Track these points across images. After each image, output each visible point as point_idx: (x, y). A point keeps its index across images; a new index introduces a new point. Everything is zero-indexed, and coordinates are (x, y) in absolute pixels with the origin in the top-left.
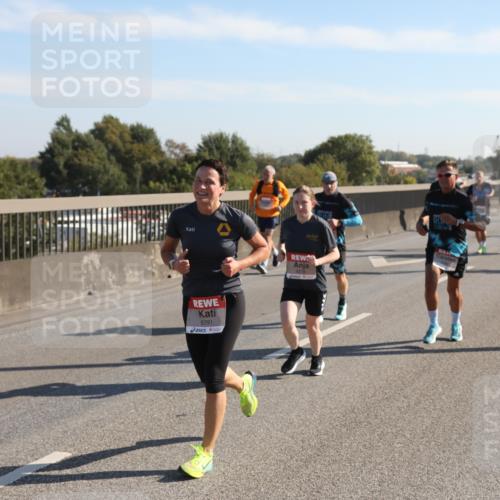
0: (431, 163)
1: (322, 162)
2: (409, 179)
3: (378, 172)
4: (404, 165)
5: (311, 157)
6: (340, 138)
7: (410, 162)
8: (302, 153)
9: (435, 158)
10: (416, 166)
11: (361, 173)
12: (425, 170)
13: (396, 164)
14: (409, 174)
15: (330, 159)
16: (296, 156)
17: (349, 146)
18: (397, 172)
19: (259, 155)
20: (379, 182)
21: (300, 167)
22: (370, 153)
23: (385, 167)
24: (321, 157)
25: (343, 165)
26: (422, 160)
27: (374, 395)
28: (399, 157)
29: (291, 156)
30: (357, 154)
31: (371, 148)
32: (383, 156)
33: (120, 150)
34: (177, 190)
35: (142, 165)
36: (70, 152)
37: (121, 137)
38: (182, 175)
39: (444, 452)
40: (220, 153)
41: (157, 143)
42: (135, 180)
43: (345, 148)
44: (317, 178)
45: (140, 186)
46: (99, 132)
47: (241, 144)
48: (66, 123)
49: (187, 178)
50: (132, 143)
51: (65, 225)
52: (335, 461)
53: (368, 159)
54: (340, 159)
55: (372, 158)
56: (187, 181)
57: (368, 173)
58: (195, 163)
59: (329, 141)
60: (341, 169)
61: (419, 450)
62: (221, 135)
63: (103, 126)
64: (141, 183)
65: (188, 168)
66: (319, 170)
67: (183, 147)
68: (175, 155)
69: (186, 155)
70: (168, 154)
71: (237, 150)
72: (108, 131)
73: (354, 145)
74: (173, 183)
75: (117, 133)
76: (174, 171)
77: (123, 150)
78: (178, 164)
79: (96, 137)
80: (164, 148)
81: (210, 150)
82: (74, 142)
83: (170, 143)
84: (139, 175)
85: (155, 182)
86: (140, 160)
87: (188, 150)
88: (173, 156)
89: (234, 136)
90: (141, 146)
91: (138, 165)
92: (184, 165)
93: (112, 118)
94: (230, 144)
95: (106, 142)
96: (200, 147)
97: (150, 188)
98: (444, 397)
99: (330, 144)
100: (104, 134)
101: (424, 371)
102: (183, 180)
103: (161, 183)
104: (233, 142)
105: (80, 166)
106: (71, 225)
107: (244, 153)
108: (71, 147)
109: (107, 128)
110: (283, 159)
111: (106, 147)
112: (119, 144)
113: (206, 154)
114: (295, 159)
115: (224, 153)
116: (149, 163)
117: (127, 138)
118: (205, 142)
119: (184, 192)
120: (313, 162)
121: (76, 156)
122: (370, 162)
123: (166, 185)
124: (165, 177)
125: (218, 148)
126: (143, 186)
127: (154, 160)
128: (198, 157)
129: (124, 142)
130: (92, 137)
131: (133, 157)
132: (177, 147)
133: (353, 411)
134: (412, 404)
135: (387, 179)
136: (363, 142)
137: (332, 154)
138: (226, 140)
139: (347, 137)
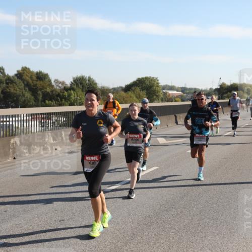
0: (188, 91)
1: (134, 91)
2: (177, 99)
3: (162, 96)
4: (175, 92)
5: (128, 88)
6: (143, 78)
7: (178, 91)
8: (124, 87)
9: (190, 89)
10: (180, 93)
11: (153, 96)
12: (185, 95)
13: (171, 92)
14: (177, 97)
15: (138, 89)
16: (121, 87)
17: (147, 82)
18: (171, 96)
19: (102, 87)
20: (162, 101)
21: (123, 93)
22: (158, 86)
23: (165, 93)
24: (133, 88)
25: (144, 92)
26: (183, 90)
27: (160, 209)
28: (172, 88)
29: (118, 88)
30: (151, 87)
31: (158, 83)
32: (164, 88)
33: (30, 84)
34: (60, 105)
35: (42, 92)
36: (5, 85)
37: (31, 78)
38: (63, 97)
39: (194, 236)
40: (82, 86)
41: (50, 81)
42: (38, 100)
43: (145, 83)
44: (131, 99)
45: (41, 103)
46: (20, 75)
47: (93, 81)
48: (2, 71)
49: (65, 99)
50: (37, 81)
51: (2, 123)
52: (140, 243)
53: (157, 89)
54: (143, 89)
55: (158, 89)
56: (65, 100)
57: (157, 96)
58: (69, 91)
59: (137, 80)
60: (143, 94)
61: (182, 236)
62: (83, 77)
63: (22, 71)
64: (41, 101)
65: (66, 94)
66: (132, 95)
67: (63, 83)
68: (59, 87)
69: (65, 87)
70: (55, 86)
71: (91, 84)
72: (25, 75)
73: (149, 82)
74: (58, 101)
75: (29, 75)
76: (58, 95)
77: (32, 84)
78: (61, 91)
79: (18, 78)
80: (53, 83)
81: (77, 84)
82: (6, 80)
83: (56, 81)
84: (40, 97)
85: (48, 101)
86: (41, 90)
87: (66, 85)
88: (58, 88)
89: (89, 77)
90: (42, 82)
91: (40, 92)
92: (64, 92)
93: (26, 68)
94: (87, 82)
95: (23, 80)
96: (72, 83)
97: (46, 104)
98: (194, 209)
99: (138, 82)
100: (22, 76)
101: (185, 196)
102: (63, 100)
103: (52, 101)
104: (89, 80)
105: (9, 92)
106: (5, 123)
107: (95, 86)
108: (5, 83)
109: (24, 73)
110: (114, 89)
111: (23, 82)
112: (30, 81)
113: (75, 87)
114: (120, 89)
115: (85, 86)
116: (46, 91)
117: (34, 78)
118: (74, 81)
119: (63, 106)
120: (129, 91)
121: (8, 87)
122: (158, 91)
123: (54, 102)
124: (54, 98)
125: (81, 84)
126: (43, 103)
127: (48, 90)
128: (71, 88)
129: (33, 80)
130: (16, 77)
131: (37, 88)
132: (60, 83)
133: (149, 217)
134: (179, 213)
135: (166, 100)
136: (154, 81)
137: (139, 87)
138: (85, 79)
139: (146, 78)
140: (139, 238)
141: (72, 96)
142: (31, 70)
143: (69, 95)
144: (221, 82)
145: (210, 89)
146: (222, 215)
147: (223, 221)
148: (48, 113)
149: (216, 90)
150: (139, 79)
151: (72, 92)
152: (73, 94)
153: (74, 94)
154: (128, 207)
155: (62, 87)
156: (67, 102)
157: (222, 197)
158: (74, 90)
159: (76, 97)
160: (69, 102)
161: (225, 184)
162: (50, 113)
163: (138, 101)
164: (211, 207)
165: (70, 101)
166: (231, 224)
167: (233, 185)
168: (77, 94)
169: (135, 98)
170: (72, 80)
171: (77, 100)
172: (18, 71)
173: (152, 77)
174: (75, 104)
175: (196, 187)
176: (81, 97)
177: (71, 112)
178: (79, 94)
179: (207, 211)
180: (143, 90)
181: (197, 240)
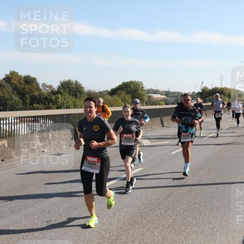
0: (171, 95)
1: (119, 95)
2: (161, 102)
3: (146, 99)
4: (159, 96)
5: (114, 92)
6: (128, 83)
7: (161, 95)
8: (110, 90)
9: (174, 93)
10: (164, 96)
12: (169, 98)
13: (155, 96)
14: (161, 100)
15: (123, 93)
16: (107, 91)
17: (132, 86)
18: (155, 99)
19: (88, 91)
20: (147, 104)
21: (109, 97)
22: (143, 90)
23: (150, 97)
24: (119, 92)
25: (130, 96)
26: (167, 93)
28: (156, 92)
29: (104, 91)
30: (136, 91)
31: (143, 87)
32: (149, 91)
33: (18, 88)
34: (48, 108)
35: (30, 96)
37: (19, 82)
38: (50, 101)
39: (178, 236)
40: (69, 90)
41: (37, 85)
42: (26, 104)
43: (130, 87)
44: (117, 102)
45: (29, 106)
46: (8, 79)
47: (80, 85)
49: (53, 102)
50: (25, 85)
54: (128, 93)
55: (143, 93)
56: (52, 104)
57: (141, 99)
58: (57, 95)
59: (122, 84)
60: (128, 98)
61: (166, 235)
62: (70, 81)
63: (10, 76)
64: (29, 105)
65: (53, 97)
66: (117, 98)
67: (51, 87)
68: (47, 90)
69: (52, 91)
70: (43, 90)
71: (77, 88)
72: (13, 79)
73: (134, 86)
74: (46, 105)
75: (17, 79)
76: (46, 99)
77: (20, 88)
78: (48, 95)
79: (6, 81)
80: (41, 87)
81: (64, 88)
83: (44, 85)
84: (28, 101)
85: (36, 104)
86: (28, 93)
87: (53, 88)
88: (45, 91)
89: (76, 81)
90: (29, 86)
91: (27, 96)
92: (51, 96)
93: (14, 72)
94: (74, 86)
95: (11, 84)
96: (59, 87)
97: (34, 107)
98: (178, 209)
99: (123, 86)
100: (10, 80)
101: (168, 196)
102: (51, 103)
103: (40, 104)
104: (75, 84)
107: (81, 90)
109: (12, 77)
110: (100, 93)
111: (12, 86)
112: (18, 85)
113: (62, 90)
114: (106, 93)
115: (71, 89)
116: (34, 95)
117: (23, 82)
118: (62, 85)
119: (51, 109)
120: (116, 94)
122: (142, 94)
123: (42, 105)
124: (41, 102)
125: (68, 87)
126: (31, 106)
127: (36, 93)
128: (58, 92)
129: (21, 84)
130: (4, 81)
131: (25, 91)
132: (48, 87)
133: (134, 217)
134: (163, 213)
135: (151, 103)
136: (139, 85)
137: (124, 91)
138: (72, 84)
139: (131, 82)
141: (59, 100)
142: (19, 74)
143: (57, 99)
144: (204, 86)
145: (193, 93)
146: (204, 215)
147: (205, 220)
148: (35, 116)
149: (199, 93)
150: (124, 83)
151: (59, 95)
152: (60, 98)
153: (62, 97)
155: (50, 91)
156: (55, 105)
157: (204, 197)
158: (61, 94)
159: (63, 100)
161: (207, 184)
162: (38, 116)
164: (194, 207)
165: (57, 104)
166: (213, 223)
167: (215, 186)
168: (64, 97)
169: (120, 102)
170: (59, 84)
171: (64, 104)
172: (6, 75)
173: (137, 81)
174: (63, 107)
175: (180, 188)
176: (68, 100)
177: (58, 115)
178: (66, 97)
179: (191, 210)
181: (180, 239)
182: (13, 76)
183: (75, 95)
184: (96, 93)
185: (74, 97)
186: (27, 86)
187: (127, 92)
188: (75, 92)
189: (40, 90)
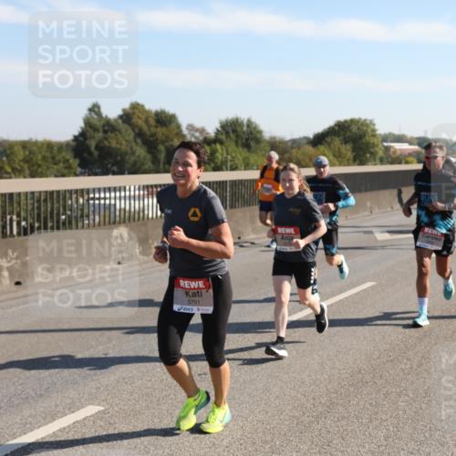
1: (329, 144)
2: (410, 159)
3: (381, 153)
4: (405, 146)
5: (319, 140)
6: (346, 121)
7: (411, 144)
8: (311, 136)
10: (416, 148)
11: (365, 153)
13: (398, 146)
14: (410, 155)
15: (337, 142)
16: (306, 138)
17: (354, 129)
18: (398, 153)
19: (271, 138)
20: (382, 162)
21: (309, 149)
22: (374, 136)
23: (387, 149)
24: (328, 139)
25: (349, 147)
26: (421, 141)
27: (379, 358)
28: (400, 139)
29: (300, 139)
30: (362, 136)
31: (374, 131)
32: (385, 138)
33: (145, 134)
35: (166, 148)
36: (101, 135)
37: (146, 121)
40: (237, 136)
41: (179, 127)
42: (159, 161)
43: (351, 131)
45: (164, 167)
46: (127, 117)
47: (255, 128)
48: (96, 110)
50: (156, 127)
51: (97, 202)
52: (343, 418)
53: (372, 141)
54: (346, 141)
55: (375, 140)
57: (372, 154)
58: (213, 145)
59: (336, 125)
60: (346, 150)
61: (421, 408)
62: (237, 120)
63: (131, 111)
64: (164, 164)
65: (207, 149)
66: (326, 151)
67: (202, 131)
68: (195, 137)
69: (205, 138)
70: (188, 136)
71: (251, 133)
72: (135, 116)
73: (359, 129)
75: (143, 117)
77: (148, 133)
79: (124, 122)
80: (185, 131)
81: (227, 133)
82: (104, 126)
83: (191, 127)
84: (162, 156)
86: (163, 142)
87: (208, 133)
88: (193, 139)
89: (249, 121)
90: (164, 129)
91: (161, 147)
93: (138, 104)
94: (245, 128)
95: (133, 126)
96: (218, 131)
99: (337, 128)
100: (131, 118)
104: (248, 126)
105: (110, 147)
106: (102, 202)
107: (258, 136)
108: (101, 130)
109: (134, 113)
110: (294, 141)
111: (133, 130)
112: (145, 128)
113: (223, 137)
114: (304, 141)
115: (240, 135)
116: (172, 145)
117: (152, 122)
118: (222, 127)
120: (321, 144)
121: (106, 139)
122: (374, 144)
125: (234, 131)
126: (167, 166)
127: (176, 143)
128: (216, 140)
129: (149, 126)
130: (120, 121)
131: (157, 139)
132: (197, 130)
133: (360, 372)
134: (415, 366)
135: (390, 160)
136: (367, 126)
137: (339, 136)
138: (241, 124)
139: (352, 121)
140: (341, 409)
141: (218, 155)
143: (213, 153)
150: (339, 122)
151: (218, 146)
152: (220, 151)
153: (222, 150)
154: (321, 353)
155: (201, 138)
156: (210, 165)
158: (221, 143)
159: (225, 155)
160: (213, 165)
163: (337, 163)
165: (214, 162)
168: (227, 150)
170: (218, 125)
171: (226, 161)
172: (124, 110)
173: (363, 118)
174: (224, 168)
176: (234, 154)
178: (230, 150)
180: (346, 143)
182: (136, 111)
183: (247, 146)
184: (286, 142)
185: (246, 150)
186: (159, 129)
187: (345, 139)
188: (247, 140)
189: (184, 136)
